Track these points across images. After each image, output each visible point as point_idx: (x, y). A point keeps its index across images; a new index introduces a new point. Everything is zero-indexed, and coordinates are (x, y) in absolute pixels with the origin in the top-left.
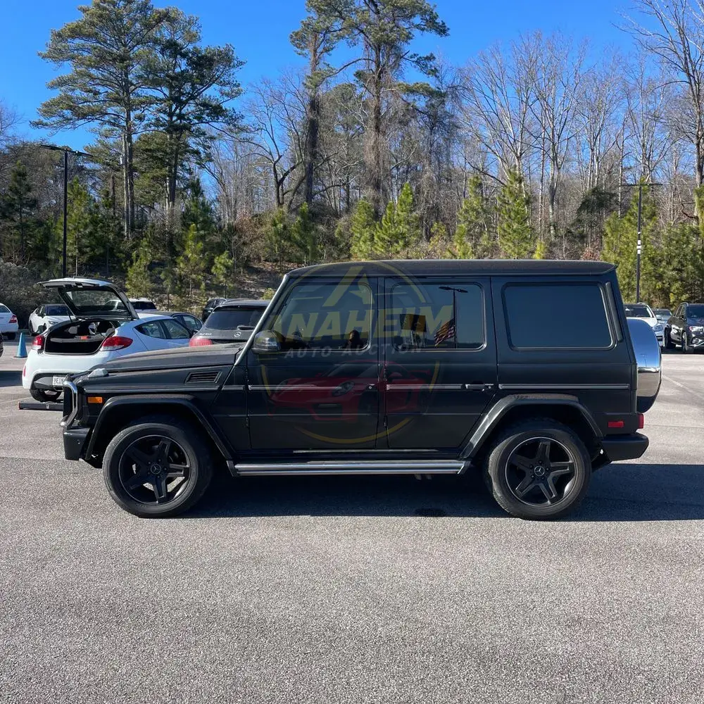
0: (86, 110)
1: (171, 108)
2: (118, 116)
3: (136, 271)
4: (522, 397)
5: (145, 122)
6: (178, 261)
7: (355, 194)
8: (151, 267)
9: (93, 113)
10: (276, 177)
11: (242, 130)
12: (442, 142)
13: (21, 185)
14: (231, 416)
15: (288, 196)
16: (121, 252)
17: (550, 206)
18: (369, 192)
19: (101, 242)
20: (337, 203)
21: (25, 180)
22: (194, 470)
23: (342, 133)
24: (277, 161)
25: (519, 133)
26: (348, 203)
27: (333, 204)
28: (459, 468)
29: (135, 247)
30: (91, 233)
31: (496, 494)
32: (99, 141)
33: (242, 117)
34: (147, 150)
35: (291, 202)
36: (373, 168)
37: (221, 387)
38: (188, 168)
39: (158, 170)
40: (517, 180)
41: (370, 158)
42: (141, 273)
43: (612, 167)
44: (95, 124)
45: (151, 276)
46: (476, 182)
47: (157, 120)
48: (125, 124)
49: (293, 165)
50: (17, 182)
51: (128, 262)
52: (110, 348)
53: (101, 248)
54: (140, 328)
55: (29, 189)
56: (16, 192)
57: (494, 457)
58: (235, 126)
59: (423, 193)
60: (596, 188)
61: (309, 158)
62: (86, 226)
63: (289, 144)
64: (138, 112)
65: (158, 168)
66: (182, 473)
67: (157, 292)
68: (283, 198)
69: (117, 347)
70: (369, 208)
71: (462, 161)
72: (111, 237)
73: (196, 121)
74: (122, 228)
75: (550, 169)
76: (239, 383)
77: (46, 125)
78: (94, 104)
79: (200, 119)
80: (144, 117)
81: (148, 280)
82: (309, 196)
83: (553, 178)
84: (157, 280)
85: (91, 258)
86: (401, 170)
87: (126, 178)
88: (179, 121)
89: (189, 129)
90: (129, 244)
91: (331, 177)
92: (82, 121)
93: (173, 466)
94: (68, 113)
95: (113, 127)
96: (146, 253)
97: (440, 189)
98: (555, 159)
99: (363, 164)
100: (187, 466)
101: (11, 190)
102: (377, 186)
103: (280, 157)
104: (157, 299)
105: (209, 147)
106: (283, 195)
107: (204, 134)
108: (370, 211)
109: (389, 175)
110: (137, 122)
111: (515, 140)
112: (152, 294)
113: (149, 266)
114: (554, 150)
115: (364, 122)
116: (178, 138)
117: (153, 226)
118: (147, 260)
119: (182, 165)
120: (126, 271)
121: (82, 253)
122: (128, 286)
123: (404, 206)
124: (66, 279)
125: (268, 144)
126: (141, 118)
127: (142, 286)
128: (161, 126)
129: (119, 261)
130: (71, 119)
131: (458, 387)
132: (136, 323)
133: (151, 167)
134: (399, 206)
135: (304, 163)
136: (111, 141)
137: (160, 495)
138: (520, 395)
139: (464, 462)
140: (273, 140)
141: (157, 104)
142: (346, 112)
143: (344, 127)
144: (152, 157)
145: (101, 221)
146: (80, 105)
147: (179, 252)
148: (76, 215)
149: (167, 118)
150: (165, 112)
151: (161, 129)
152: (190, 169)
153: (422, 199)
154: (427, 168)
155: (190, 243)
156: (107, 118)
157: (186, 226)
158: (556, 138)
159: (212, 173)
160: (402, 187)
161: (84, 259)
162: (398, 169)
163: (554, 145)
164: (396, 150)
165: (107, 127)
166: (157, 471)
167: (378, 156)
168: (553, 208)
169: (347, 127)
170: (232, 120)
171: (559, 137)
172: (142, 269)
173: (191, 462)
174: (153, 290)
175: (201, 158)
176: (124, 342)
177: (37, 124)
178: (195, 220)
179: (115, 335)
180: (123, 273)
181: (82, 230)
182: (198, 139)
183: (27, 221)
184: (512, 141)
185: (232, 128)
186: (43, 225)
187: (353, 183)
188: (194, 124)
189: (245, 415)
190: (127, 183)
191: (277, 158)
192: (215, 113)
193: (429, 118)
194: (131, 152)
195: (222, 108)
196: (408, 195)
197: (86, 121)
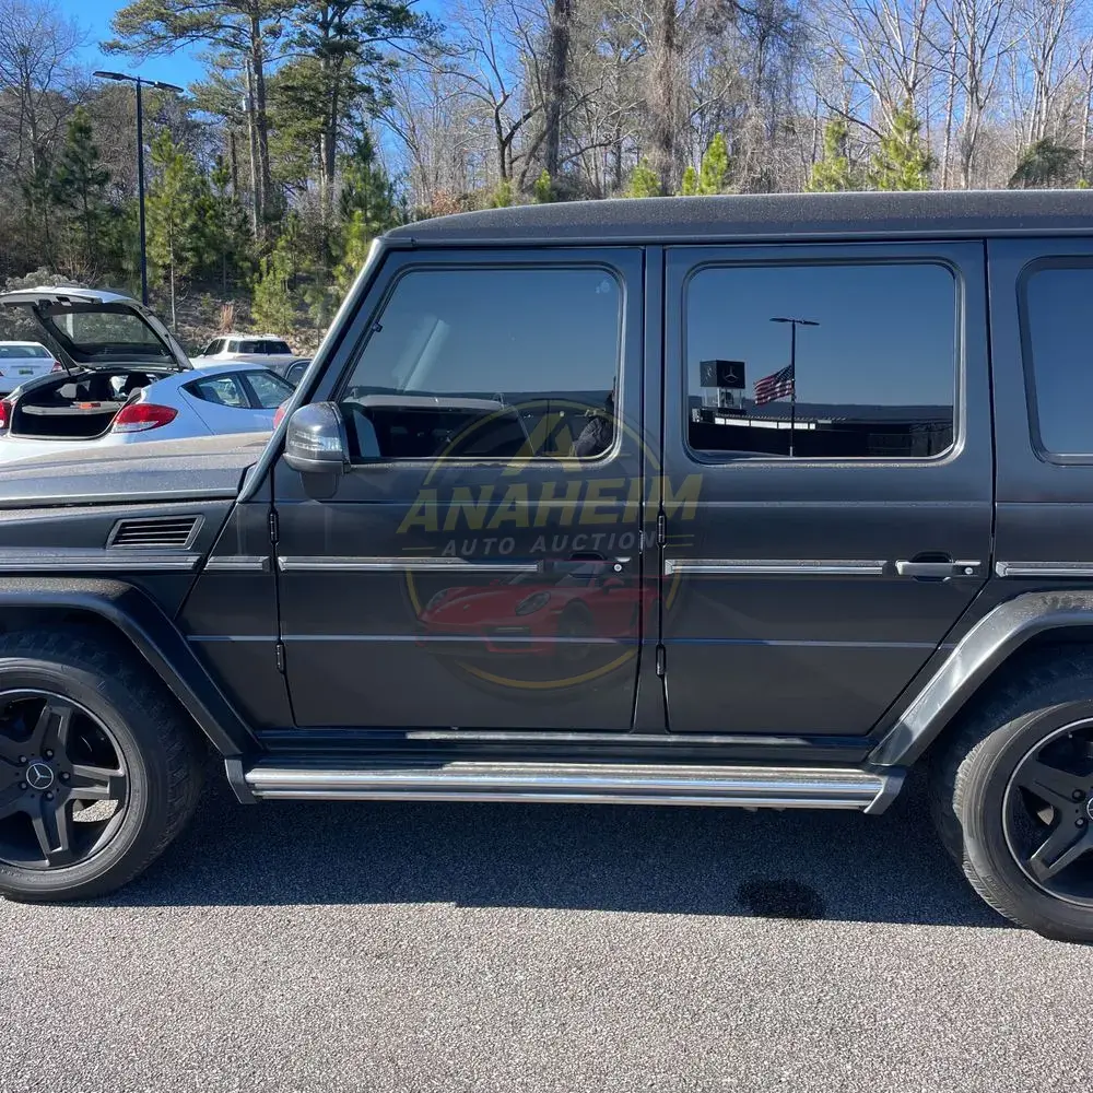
0: (187, 21)
1: (325, 15)
2: (239, 30)
3: (269, 290)
4: (1067, 601)
5: (282, 40)
6: (335, 273)
7: (630, 161)
8: (293, 283)
9: (197, 26)
10: (500, 133)
11: (442, 50)
12: (778, 62)
13: (83, 148)
14: (234, 638)
15: (519, 165)
16: (246, 259)
17: (962, 176)
18: (655, 155)
19: (214, 244)
20: (601, 175)
21: (89, 138)
22: (138, 784)
23: (610, 54)
24: (502, 105)
25: (912, 48)
26: (618, 174)
27: (593, 177)
28: (870, 797)
29: (267, 251)
30: (194, 228)
31: (971, 868)
32: (213, 76)
33: (443, 28)
34: (287, 88)
35: (524, 175)
36: (659, 112)
37: (202, 562)
38: (359, 121)
39: (306, 121)
40: (909, 127)
41: (655, 94)
42: (277, 294)
43: (1069, 108)
44: (203, 45)
45: (292, 298)
46: (838, 132)
47: (303, 34)
48: (250, 44)
49: (528, 111)
50: (76, 141)
51: (257, 275)
52: (131, 426)
53: (213, 252)
54: (194, 388)
55: (95, 155)
56: (76, 159)
57: (971, 769)
58: (430, 43)
59: (745, 153)
60: (1045, 142)
61: (552, 97)
62: (184, 216)
63: (520, 75)
64: (271, 23)
65: (306, 118)
66: (108, 790)
67: (303, 326)
68: (511, 168)
69: (143, 424)
70: (652, 179)
71: (811, 99)
72: (229, 232)
73: (367, 37)
74: (246, 220)
75: (965, 109)
76: (252, 551)
77: (125, 48)
78: (201, 9)
79: (371, 31)
80: (281, 30)
81: (288, 305)
82: (553, 164)
83: (969, 124)
84: (303, 307)
85: (197, 269)
86: (708, 119)
87: (254, 133)
88: (338, 37)
89: (353, 50)
90: (258, 247)
91: (590, 130)
92: (181, 41)
93: (82, 770)
94: (158, 27)
95: (230, 50)
96: (283, 263)
97: (774, 146)
98: (974, 91)
99: (643, 106)
100: (121, 772)
101: (67, 156)
102: (666, 142)
103: (506, 97)
104: (303, 337)
105: (388, 81)
106: (512, 163)
107: (379, 58)
108: (654, 185)
109: (687, 125)
110: (269, 40)
111: (905, 58)
112: (296, 330)
113: (290, 281)
114: (973, 75)
115: (648, 34)
116: (338, 66)
117: (296, 217)
118: (286, 272)
119: (349, 117)
120: (252, 291)
121: (181, 260)
122: (255, 316)
123: (711, 175)
124: (40, 289)
125: (486, 75)
126: (274, 33)
127: (279, 315)
128: (310, 46)
129: (243, 275)
130: (165, 38)
131: (875, 568)
132: (187, 377)
133: (294, 117)
134: (703, 175)
135: (546, 106)
136: (230, 75)
137: (54, 843)
138: (1061, 595)
139: (884, 780)
140: (494, 68)
141: (300, 6)
142: (617, 17)
143: (613, 44)
144: (296, 99)
145: (211, 207)
146: (178, 14)
147: (337, 256)
148: (168, 196)
149: (321, 33)
150: (315, 21)
151: (310, 51)
152: (362, 124)
153: (742, 164)
154: (752, 109)
155: (354, 242)
156: (221, 34)
157: (347, 213)
158: (978, 51)
159: (397, 129)
160: (709, 144)
161: (185, 270)
162: (703, 116)
163: (974, 66)
164: (700, 82)
165: (224, 50)
166: (43, 782)
167: (668, 89)
168: (966, 177)
169: (618, 43)
170: (425, 32)
171: (983, 51)
172: (278, 287)
173: (128, 763)
174: (296, 322)
175: (374, 100)
176: (160, 416)
177: (111, 48)
178: (361, 203)
179: (140, 402)
180: (248, 294)
181: (178, 221)
182: (369, 66)
183: (95, 209)
184: (900, 60)
185: (428, 47)
186: (120, 215)
187: (627, 143)
188: (363, 42)
189: (274, 638)
190: (255, 143)
191: (502, 99)
192: (397, 20)
193: (759, 21)
194: (262, 90)
195: (407, 11)
196: (719, 156)
197: (188, 40)
